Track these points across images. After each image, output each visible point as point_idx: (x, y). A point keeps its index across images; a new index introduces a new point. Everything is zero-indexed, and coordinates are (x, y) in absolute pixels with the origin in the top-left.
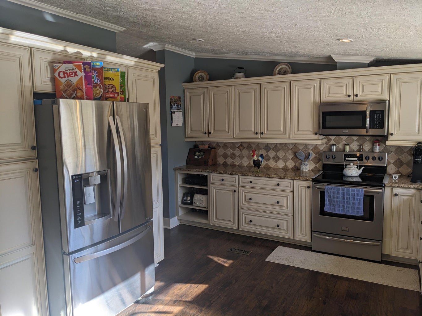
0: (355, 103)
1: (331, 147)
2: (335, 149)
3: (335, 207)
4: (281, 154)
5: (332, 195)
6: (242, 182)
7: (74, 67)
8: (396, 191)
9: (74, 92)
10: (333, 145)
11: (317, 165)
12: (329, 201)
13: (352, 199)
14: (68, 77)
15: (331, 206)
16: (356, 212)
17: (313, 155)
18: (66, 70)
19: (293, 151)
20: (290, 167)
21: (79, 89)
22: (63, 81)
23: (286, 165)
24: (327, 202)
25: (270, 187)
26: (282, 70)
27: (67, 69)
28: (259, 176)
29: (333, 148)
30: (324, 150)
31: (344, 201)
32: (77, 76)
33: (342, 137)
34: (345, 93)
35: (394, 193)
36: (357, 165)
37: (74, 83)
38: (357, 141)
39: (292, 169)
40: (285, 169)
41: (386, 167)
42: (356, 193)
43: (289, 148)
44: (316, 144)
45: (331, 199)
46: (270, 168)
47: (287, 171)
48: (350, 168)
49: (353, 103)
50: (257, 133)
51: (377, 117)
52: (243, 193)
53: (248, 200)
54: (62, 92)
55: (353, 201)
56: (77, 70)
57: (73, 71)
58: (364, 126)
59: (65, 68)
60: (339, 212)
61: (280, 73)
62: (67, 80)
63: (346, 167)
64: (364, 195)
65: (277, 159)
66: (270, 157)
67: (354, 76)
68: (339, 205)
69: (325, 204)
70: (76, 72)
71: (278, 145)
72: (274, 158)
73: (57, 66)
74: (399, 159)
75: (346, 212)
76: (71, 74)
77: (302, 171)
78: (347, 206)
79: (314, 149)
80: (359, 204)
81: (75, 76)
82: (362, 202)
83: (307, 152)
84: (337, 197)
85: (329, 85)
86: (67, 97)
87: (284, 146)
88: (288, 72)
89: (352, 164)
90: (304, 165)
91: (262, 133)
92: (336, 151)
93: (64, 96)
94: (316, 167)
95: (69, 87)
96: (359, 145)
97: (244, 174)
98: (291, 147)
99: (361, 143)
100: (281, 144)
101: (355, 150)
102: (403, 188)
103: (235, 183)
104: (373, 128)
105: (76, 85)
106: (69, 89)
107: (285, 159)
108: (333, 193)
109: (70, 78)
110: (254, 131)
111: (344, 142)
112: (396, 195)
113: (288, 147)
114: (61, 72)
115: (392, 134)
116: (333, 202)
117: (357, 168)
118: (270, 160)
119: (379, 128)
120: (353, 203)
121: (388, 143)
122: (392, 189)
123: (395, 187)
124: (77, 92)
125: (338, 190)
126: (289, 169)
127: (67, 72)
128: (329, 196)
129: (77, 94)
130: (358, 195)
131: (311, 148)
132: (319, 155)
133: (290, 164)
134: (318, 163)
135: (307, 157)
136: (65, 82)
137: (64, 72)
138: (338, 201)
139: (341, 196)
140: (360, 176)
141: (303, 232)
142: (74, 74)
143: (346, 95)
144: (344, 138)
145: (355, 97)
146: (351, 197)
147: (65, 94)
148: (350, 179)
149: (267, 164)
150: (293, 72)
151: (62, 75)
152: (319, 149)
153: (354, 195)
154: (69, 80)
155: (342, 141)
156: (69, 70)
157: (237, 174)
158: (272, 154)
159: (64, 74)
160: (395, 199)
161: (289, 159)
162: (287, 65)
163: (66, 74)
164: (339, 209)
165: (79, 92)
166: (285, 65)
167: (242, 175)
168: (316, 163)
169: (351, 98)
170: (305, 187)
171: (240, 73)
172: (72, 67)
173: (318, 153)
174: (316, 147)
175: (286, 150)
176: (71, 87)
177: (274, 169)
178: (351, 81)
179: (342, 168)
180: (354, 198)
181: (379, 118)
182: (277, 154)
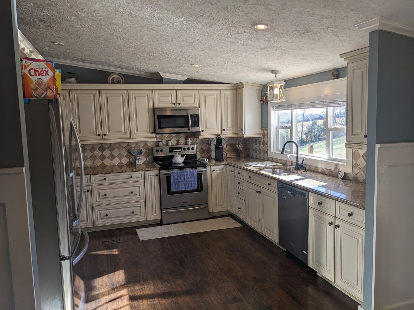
0: (179, 109)
1: (158, 143)
2: (161, 145)
3: (179, 186)
4: (116, 152)
5: (176, 177)
6: (95, 180)
7: (45, 65)
8: (214, 168)
9: (45, 92)
10: (160, 141)
11: (148, 159)
12: (174, 183)
13: (190, 178)
14: (39, 75)
15: (176, 186)
16: (193, 187)
17: (144, 151)
18: (37, 68)
19: (127, 149)
20: (125, 163)
21: (49, 88)
22: (34, 79)
23: (121, 162)
24: (173, 184)
25: (124, 180)
26: (115, 79)
27: (39, 67)
28: (113, 172)
29: (160, 144)
30: (152, 146)
31: (185, 181)
32: (48, 75)
33: (164, 135)
34: (171, 102)
35: (213, 170)
36: (181, 155)
37: (45, 82)
38: (176, 137)
39: (127, 164)
40: (121, 165)
41: (196, 154)
42: (192, 173)
43: (123, 147)
44: (146, 142)
45: (175, 181)
46: (106, 166)
47: (123, 167)
48: (178, 157)
49: (177, 109)
50: (99, 135)
51: (194, 119)
52: (97, 191)
53: (103, 196)
54: (32, 91)
55: (190, 180)
56: (48, 69)
57: (45, 70)
58: (187, 126)
59: (37, 66)
60: (182, 189)
61: (114, 82)
62: (37, 79)
63: (174, 157)
64: (197, 174)
65: (112, 157)
66: (105, 156)
67: (176, 90)
68: (182, 184)
69: (172, 185)
70: (48, 71)
71: (113, 145)
72: (109, 157)
73: (28, 63)
74: (202, 148)
75: (187, 188)
76: (42, 72)
77: (138, 164)
78: (187, 184)
79: (145, 146)
80: (194, 180)
81: (46, 75)
82: (196, 179)
83: (138, 149)
84: (180, 178)
85: (159, 95)
86: (37, 96)
87: (119, 145)
88: (121, 81)
89: (178, 154)
90: (139, 160)
91: (105, 135)
92: (162, 146)
93: (34, 95)
94: (147, 160)
95: (40, 86)
96: (177, 141)
97: (96, 173)
98: (124, 146)
99: (178, 138)
100: (115, 144)
101: (174, 144)
102: (218, 165)
103: (88, 182)
104: (193, 127)
105: (46, 85)
106: (40, 88)
107: (120, 157)
108: (177, 176)
109: (41, 77)
110: (95, 133)
111: (166, 139)
112: (214, 171)
113: (121, 146)
114: (32, 69)
115: (203, 131)
116: (177, 183)
117: (181, 156)
118: (106, 159)
119: (196, 127)
120: (191, 181)
121: (201, 137)
122: (211, 167)
123: (213, 165)
124: (48, 91)
125: (180, 173)
126: (124, 165)
127: (38, 70)
128: (174, 179)
129: (48, 94)
130: (193, 174)
131: (142, 145)
132: (148, 150)
133: (125, 161)
134: (148, 157)
135: (140, 152)
136: (36, 80)
137: (35, 69)
138: (181, 181)
139: (182, 177)
140: (184, 162)
141: (154, 212)
142: (45, 73)
143: (172, 103)
144: (166, 135)
145: (178, 105)
146: (189, 176)
147: (35, 93)
148: (178, 165)
149: (103, 163)
150: (126, 82)
151: (32, 72)
152: (148, 146)
153: (191, 175)
154: (40, 79)
155: (165, 138)
156: (41, 68)
157: (89, 174)
158: (107, 153)
159: (35, 72)
160: (213, 173)
161: (124, 156)
162: (119, 76)
163: (37, 73)
164: (182, 187)
165: (50, 92)
166: (117, 75)
167: (96, 174)
168: (146, 157)
169: (175, 106)
170: (154, 175)
171: (71, 77)
172: (44, 66)
173: (148, 149)
174: (145, 144)
175: (120, 148)
176: (42, 86)
177: (110, 166)
178: (174, 92)
179: (171, 157)
180: (191, 177)
181: (196, 120)
182: (113, 153)
